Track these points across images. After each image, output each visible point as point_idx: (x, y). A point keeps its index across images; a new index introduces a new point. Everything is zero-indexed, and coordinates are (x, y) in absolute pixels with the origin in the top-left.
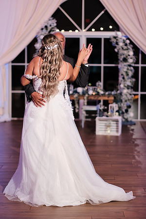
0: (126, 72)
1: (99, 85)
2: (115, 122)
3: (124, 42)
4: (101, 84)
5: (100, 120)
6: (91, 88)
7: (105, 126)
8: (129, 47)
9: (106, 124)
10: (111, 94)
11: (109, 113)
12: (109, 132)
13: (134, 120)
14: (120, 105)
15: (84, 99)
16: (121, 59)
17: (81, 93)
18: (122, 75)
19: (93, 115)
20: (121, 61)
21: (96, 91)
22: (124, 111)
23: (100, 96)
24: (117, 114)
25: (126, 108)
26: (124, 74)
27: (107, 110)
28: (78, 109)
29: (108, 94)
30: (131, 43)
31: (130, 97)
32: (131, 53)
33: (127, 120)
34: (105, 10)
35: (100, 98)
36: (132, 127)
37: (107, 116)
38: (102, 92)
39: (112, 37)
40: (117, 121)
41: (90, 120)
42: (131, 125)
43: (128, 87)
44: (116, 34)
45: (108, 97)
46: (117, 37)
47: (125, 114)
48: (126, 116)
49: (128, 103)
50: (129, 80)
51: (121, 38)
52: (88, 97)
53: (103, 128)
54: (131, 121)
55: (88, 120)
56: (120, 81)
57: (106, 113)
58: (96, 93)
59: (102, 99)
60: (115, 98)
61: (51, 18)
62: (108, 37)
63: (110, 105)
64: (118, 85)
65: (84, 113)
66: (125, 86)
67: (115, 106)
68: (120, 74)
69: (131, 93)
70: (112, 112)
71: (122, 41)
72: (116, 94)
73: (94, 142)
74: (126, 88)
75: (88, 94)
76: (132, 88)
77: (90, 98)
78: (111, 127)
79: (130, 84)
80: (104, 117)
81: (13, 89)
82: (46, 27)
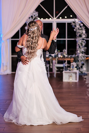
0: (81, 43)
1: (64, 51)
2: (75, 74)
3: (80, 25)
4: (66, 51)
5: (66, 73)
6: (60, 53)
7: (69, 76)
8: (83, 28)
9: (69, 75)
10: (72, 57)
11: (71, 68)
12: (71, 80)
13: (86, 72)
14: (77, 64)
15: (56, 60)
16: (78, 36)
17: (54, 57)
18: (79, 45)
19: (61, 70)
20: (78, 37)
21: (63, 55)
22: (80, 67)
23: (65, 58)
24: (76, 69)
25: (81, 65)
26: (80, 44)
27: (70, 67)
28: (52, 66)
29: (70, 57)
30: (84, 25)
31: (83, 59)
32: (84, 32)
33: (82, 72)
34: (67, 6)
35: (65, 59)
36: (85, 77)
37: (70, 70)
38: (66, 56)
39: (72, 22)
40: (76, 73)
41: (59, 72)
42: (84, 75)
43: (82, 53)
44: (75, 20)
45: (70, 59)
46: (75, 22)
47: (81, 69)
48: (81, 70)
49: (83, 62)
50: (83, 48)
51: (77, 23)
52: (58, 59)
53: (67, 77)
54: (84, 73)
55: (58, 72)
56: (77, 49)
57: (69, 68)
58: (63, 56)
59: (66, 60)
60: (74, 59)
61: (35, 11)
62: (70, 22)
63: (71, 64)
64: (76, 51)
65: (56, 68)
66: (80, 52)
67: (74, 64)
68: (77, 45)
69: (84, 56)
70: (73, 68)
71: (79, 25)
72: (75, 57)
73: (62, 86)
74: (81, 53)
75: (58, 57)
76: (85, 53)
77: (59, 59)
78: (72, 77)
79: (83, 50)
80: (68, 71)
81: (12, 55)
82: (32, 16)
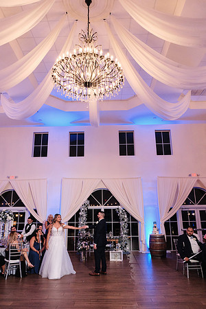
0: (124, 226)
3: (122, 211)
4: (112, 232)
5: (112, 253)
7: (114, 256)
12: (116, 259)
13: (129, 251)
14: (121, 244)
16: (121, 219)
19: (109, 249)
25: (125, 245)
27: (115, 247)
30: (126, 211)
32: (126, 216)
33: (125, 251)
34: (112, 196)
37: (115, 250)
38: (112, 237)
39: (116, 209)
40: (120, 253)
42: (128, 254)
43: (125, 234)
45: (116, 240)
46: (119, 208)
47: (125, 248)
49: (126, 242)
50: (126, 230)
56: (121, 231)
59: (113, 241)
61: (87, 200)
63: (117, 244)
68: (121, 227)
69: (127, 237)
70: (118, 248)
72: (119, 238)
78: (118, 256)
81: (68, 236)
82: (85, 204)
